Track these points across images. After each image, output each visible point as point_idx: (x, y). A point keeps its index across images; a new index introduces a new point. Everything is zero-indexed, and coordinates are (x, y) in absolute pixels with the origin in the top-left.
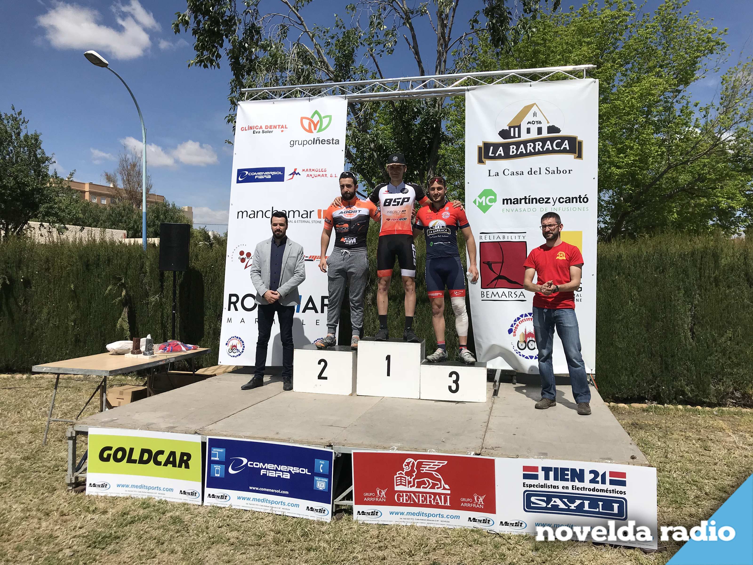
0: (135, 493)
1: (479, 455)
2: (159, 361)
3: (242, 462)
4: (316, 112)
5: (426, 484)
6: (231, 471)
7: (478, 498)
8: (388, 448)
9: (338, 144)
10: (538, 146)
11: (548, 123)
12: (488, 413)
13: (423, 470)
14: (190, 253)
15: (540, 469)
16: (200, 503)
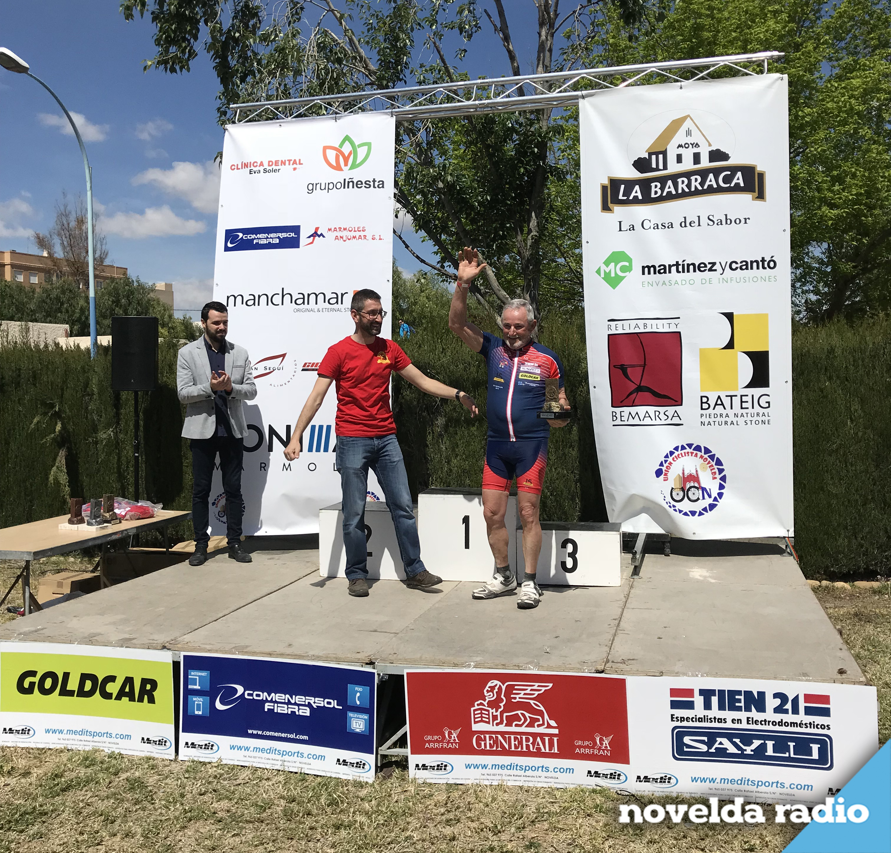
0: (73, 742)
1: (602, 672)
2: (110, 535)
3: (236, 691)
4: (347, 138)
5: (520, 720)
6: (219, 706)
7: (601, 740)
8: (462, 665)
9: (383, 187)
10: (696, 183)
11: (710, 145)
12: (621, 604)
13: (515, 698)
14: (160, 362)
15: (696, 693)
16: (173, 757)
